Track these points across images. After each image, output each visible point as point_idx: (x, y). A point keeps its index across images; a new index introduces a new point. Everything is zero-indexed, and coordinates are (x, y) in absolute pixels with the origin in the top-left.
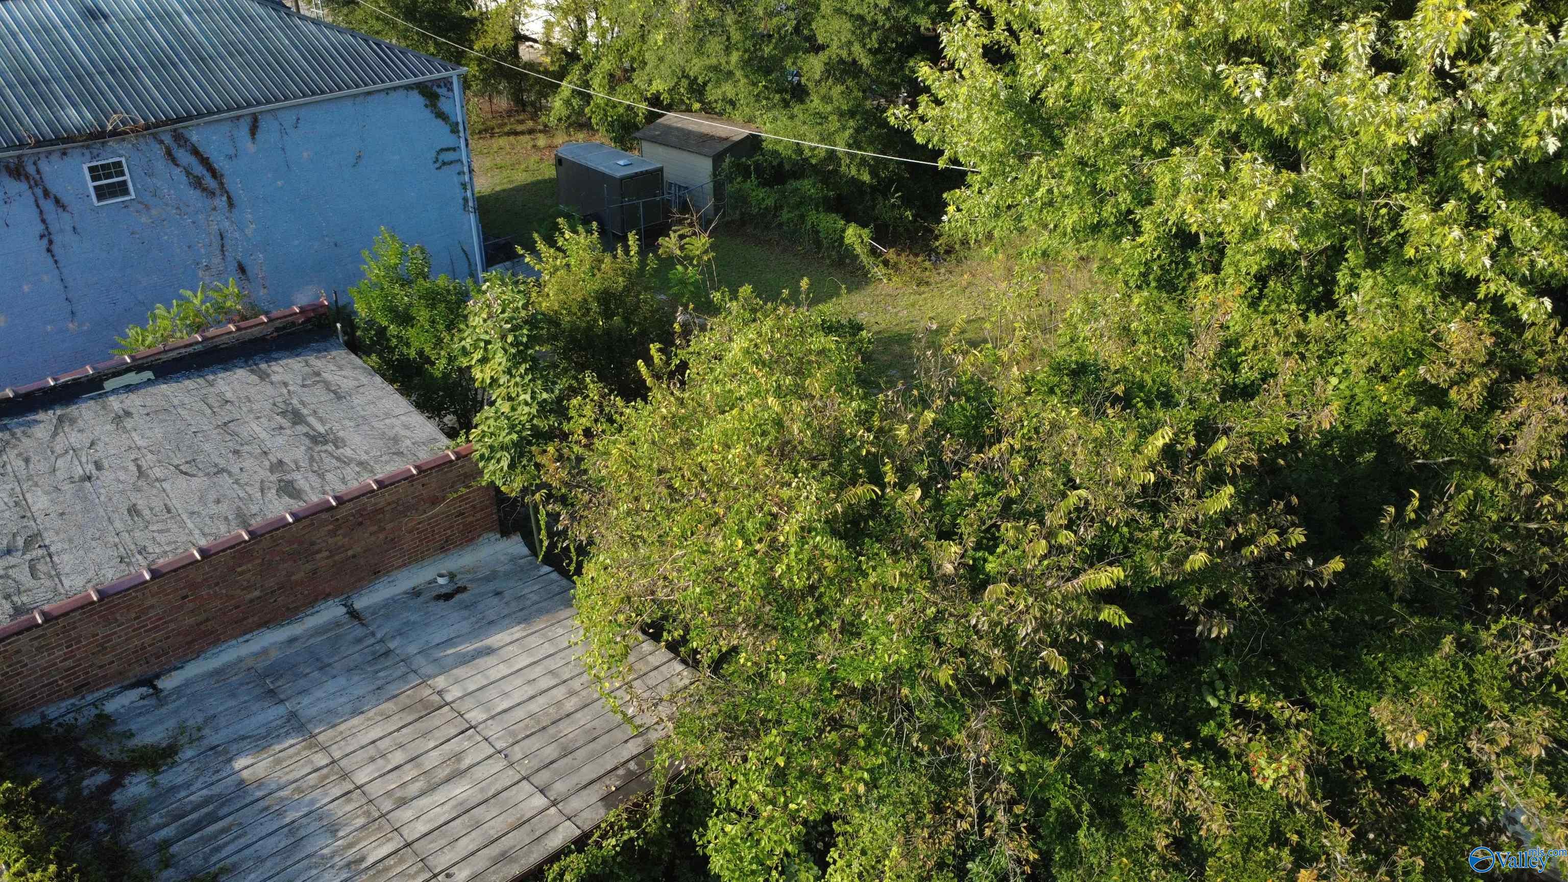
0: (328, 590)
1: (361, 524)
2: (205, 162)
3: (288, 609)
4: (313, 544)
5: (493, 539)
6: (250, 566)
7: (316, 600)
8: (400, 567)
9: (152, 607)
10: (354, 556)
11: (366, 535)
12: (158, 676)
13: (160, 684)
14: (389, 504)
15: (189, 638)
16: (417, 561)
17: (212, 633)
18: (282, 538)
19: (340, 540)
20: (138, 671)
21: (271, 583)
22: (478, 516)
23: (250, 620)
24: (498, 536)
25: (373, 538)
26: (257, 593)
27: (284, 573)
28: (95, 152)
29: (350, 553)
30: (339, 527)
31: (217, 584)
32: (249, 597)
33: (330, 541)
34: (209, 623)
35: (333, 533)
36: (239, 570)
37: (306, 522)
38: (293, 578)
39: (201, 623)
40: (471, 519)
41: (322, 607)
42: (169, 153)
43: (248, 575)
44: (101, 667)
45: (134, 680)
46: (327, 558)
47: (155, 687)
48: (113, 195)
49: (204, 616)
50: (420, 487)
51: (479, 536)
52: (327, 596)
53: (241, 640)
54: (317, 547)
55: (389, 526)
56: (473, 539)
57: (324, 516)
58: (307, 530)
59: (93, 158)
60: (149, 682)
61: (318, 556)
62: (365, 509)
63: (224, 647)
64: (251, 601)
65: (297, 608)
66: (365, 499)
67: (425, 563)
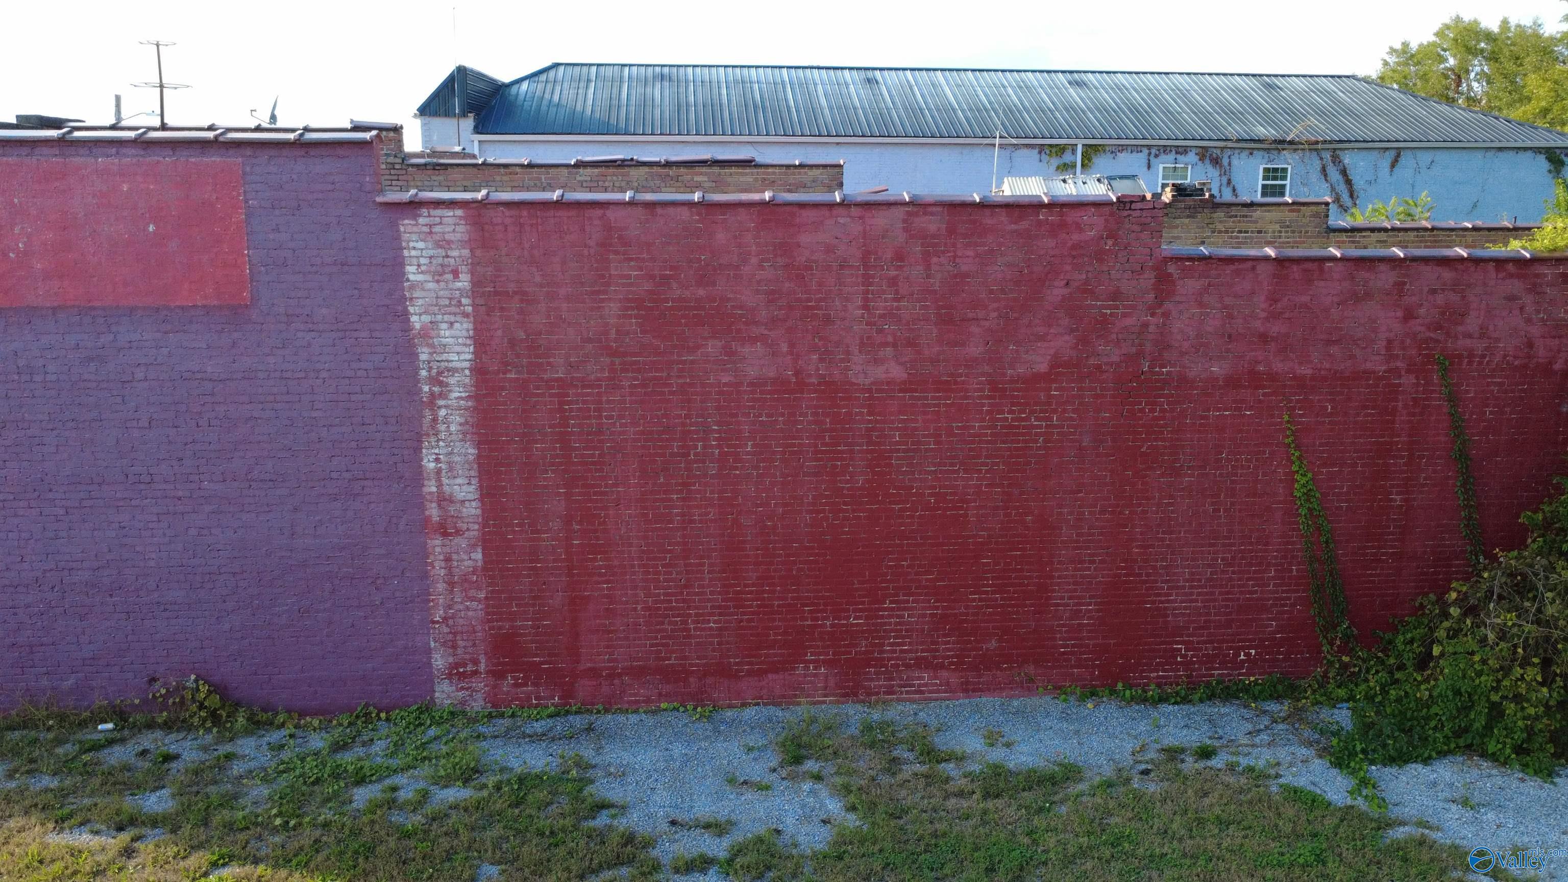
2: (1349, 182)
28: (1272, 157)
42: (1324, 170)
48: (1273, 194)
59: (1270, 161)
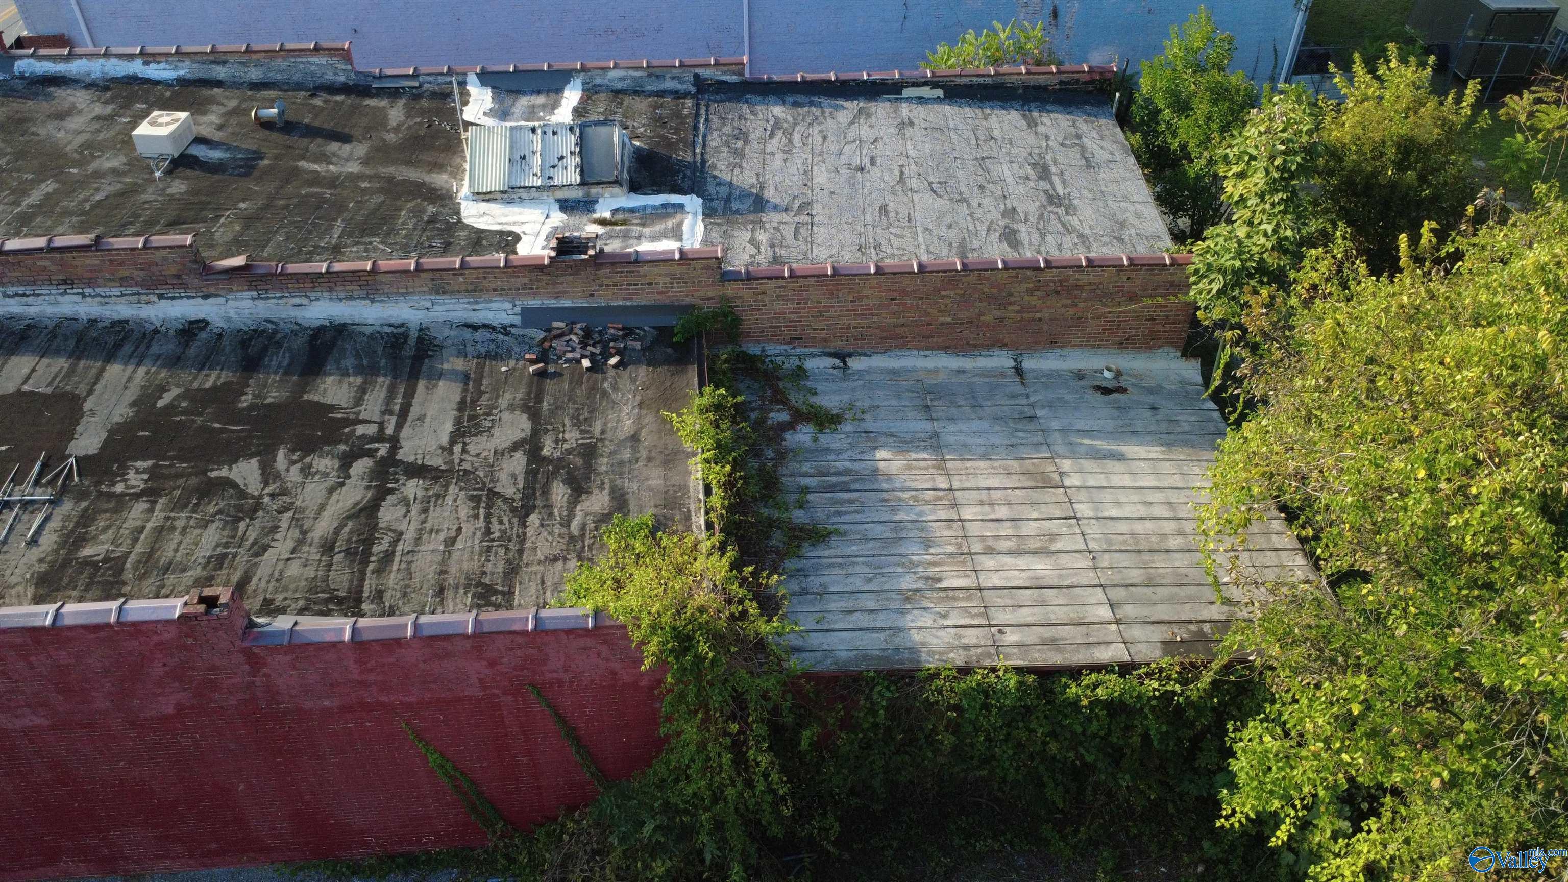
0: (1006, 341)
1: (1057, 293)
3: (968, 343)
4: (1010, 295)
5: (1172, 355)
6: (952, 294)
7: (993, 346)
8: (1075, 346)
9: (867, 297)
10: (1040, 320)
11: (1059, 305)
12: (850, 355)
13: (850, 362)
14: (1090, 284)
15: (884, 334)
16: (1093, 346)
17: (902, 338)
18: (988, 279)
19: (1034, 300)
20: (838, 345)
21: (963, 315)
22: (1168, 327)
23: (935, 340)
24: (1179, 354)
25: (1063, 310)
26: (949, 319)
27: (977, 311)
29: (1038, 315)
30: (1037, 289)
31: (921, 298)
32: (941, 319)
33: (1026, 298)
34: (903, 329)
35: (1030, 292)
36: (943, 293)
37: (1012, 273)
38: (982, 318)
39: (897, 326)
40: (1160, 328)
41: (996, 353)
43: (948, 301)
44: (814, 330)
45: (833, 350)
46: (1018, 312)
47: (845, 363)
49: (902, 321)
50: (1125, 278)
51: (1160, 347)
52: (1005, 345)
53: (922, 353)
54: (1012, 299)
55: (1081, 305)
56: (1151, 348)
57: (1029, 273)
58: (1010, 281)
60: (842, 356)
61: (1010, 308)
62: (1067, 281)
63: (908, 353)
64: (942, 324)
65: (975, 346)
66: (1071, 271)
67: (1100, 351)
